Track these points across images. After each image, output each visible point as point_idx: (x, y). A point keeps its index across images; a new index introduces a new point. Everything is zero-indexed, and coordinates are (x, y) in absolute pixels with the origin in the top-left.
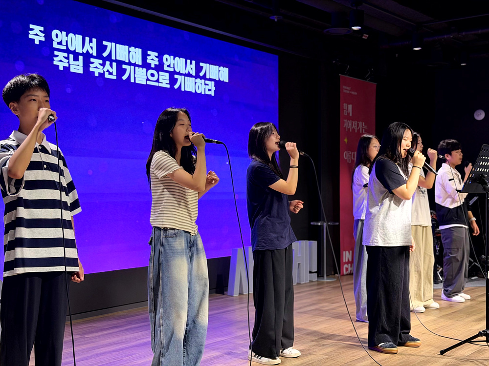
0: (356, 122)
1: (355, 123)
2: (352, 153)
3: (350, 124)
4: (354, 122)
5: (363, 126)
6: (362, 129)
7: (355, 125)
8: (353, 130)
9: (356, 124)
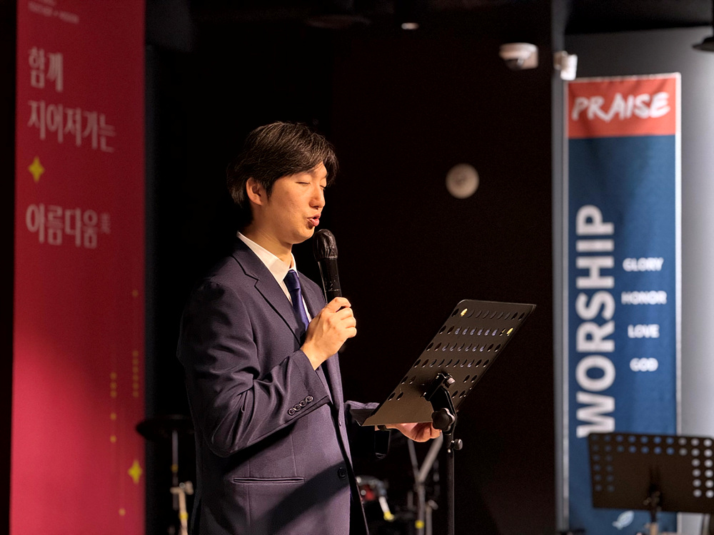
0: (79, 112)
1: (75, 115)
2: (68, 213)
3: (59, 118)
4: (70, 112)
5: (99, 128)
6: (99, 136)
7: (74, 122)
8: (70, 137)
9: (78, 118)
